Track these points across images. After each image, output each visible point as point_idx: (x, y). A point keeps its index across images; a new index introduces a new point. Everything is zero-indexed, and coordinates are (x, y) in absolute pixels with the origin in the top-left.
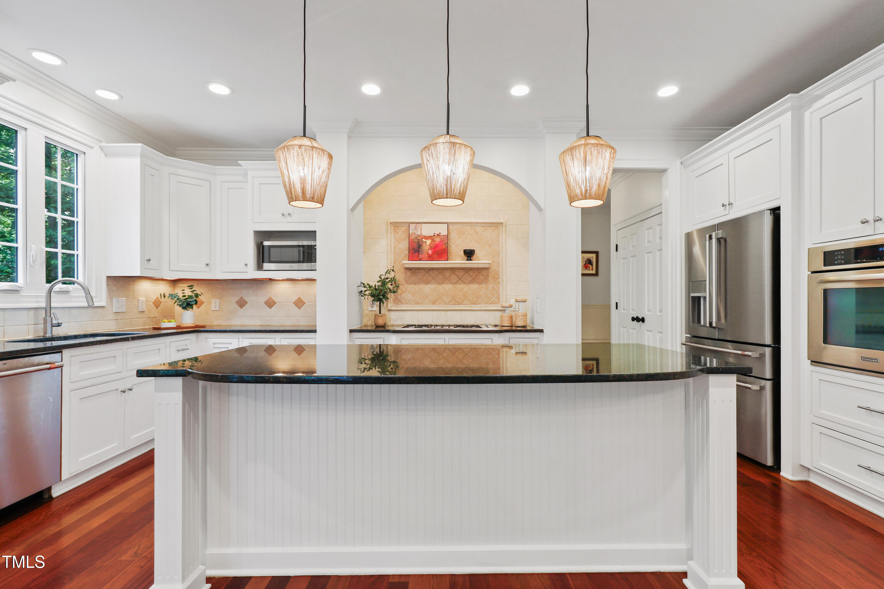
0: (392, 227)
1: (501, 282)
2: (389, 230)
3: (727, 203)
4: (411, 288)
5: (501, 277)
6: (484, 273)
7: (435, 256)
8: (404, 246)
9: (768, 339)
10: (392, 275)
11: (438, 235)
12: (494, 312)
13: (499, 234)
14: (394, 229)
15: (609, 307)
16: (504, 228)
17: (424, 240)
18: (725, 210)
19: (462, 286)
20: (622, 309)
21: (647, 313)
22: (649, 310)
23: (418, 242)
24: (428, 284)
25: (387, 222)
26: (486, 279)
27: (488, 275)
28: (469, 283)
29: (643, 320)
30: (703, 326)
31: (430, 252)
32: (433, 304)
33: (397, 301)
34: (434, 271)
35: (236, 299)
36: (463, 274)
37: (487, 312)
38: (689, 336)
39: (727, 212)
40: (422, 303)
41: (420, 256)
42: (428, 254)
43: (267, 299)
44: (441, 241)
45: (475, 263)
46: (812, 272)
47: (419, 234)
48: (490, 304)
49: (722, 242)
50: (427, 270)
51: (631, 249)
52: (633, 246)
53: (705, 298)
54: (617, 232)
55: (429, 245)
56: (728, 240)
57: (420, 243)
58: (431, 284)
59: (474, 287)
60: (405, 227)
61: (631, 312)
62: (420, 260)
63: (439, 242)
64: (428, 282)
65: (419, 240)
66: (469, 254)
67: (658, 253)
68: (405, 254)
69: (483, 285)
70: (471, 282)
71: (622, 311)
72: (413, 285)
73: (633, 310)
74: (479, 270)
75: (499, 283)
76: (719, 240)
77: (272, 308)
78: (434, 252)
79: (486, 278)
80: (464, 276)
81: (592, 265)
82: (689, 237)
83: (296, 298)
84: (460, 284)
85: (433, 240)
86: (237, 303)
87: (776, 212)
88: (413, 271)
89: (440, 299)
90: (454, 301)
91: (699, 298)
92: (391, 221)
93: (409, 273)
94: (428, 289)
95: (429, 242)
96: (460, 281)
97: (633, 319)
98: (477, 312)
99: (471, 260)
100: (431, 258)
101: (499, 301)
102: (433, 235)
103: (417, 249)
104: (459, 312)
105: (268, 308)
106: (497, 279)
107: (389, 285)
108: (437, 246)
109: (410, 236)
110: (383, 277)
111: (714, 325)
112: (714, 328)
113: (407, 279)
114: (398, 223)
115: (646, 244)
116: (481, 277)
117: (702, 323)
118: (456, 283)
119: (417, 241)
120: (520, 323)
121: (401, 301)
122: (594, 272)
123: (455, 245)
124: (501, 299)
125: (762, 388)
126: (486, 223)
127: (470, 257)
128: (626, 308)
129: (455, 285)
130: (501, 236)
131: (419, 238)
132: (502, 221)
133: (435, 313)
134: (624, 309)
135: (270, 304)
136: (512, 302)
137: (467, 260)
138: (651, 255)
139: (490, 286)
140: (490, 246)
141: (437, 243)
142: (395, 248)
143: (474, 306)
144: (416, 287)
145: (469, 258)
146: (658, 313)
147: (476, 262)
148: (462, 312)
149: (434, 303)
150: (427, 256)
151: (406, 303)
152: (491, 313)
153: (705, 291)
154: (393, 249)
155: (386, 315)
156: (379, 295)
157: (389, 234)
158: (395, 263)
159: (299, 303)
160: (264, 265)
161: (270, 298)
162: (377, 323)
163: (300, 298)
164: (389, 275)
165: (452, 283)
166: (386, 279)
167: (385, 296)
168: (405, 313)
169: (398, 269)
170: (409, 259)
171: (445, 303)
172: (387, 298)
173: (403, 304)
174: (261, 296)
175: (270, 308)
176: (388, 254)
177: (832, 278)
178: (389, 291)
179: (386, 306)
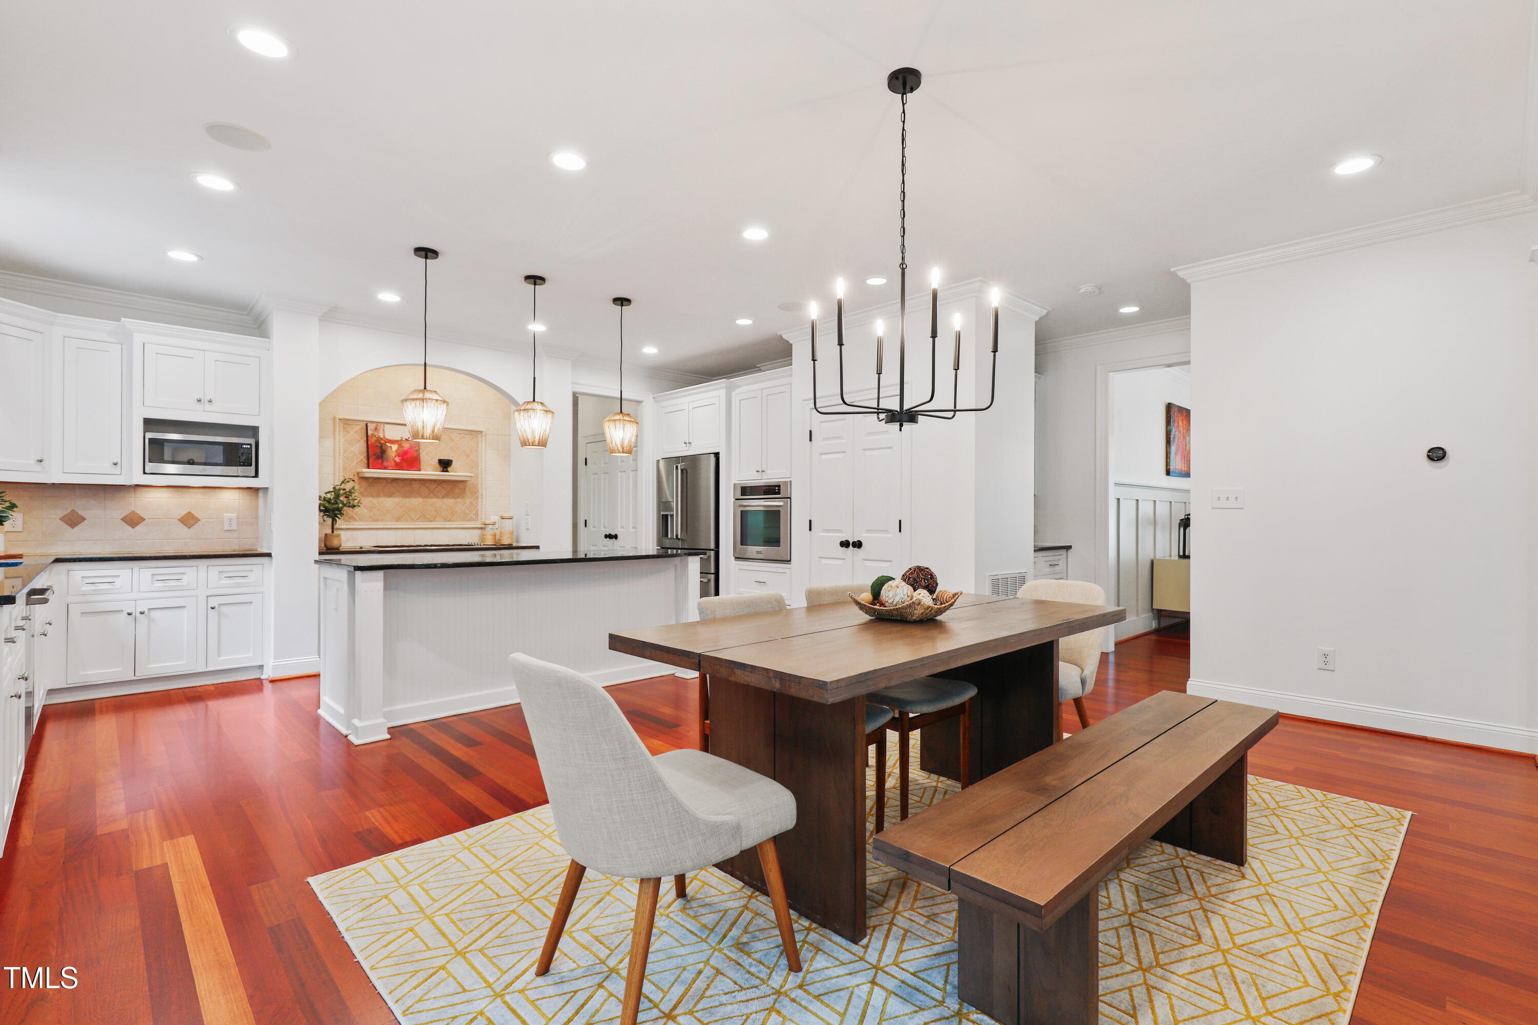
0: (342, 425)
1: (480, 497)
2: (338, 428)
3: (687, 442)
4: (366, 501)
5: (480, 491)
6: (461, 486)
7: (404, 464)
8: (359, 448)
9: (712, 546)
10: (348, 487)
11: (406, 439)
12: (471, 531)
13: (478, 443)
14: (344, 427)
16: (483, 437)
17: (388, 444)
18: (686, 446)
19: (434, 500)
20: (592, 527)
21: (620, 530)
22: (622, 527)
23: (381, 447)
24: (390, 496)
25: (335, 418)
26: (462, 494)
27: (465, 489)
28: (443, 497)
29: (616, 537)
30: (669, 539)
31: (397, 459)
32: (397, 521)
34: (399, 481)
35: (63, 511)
36: (435, 486)
37: (464, 531)
38: (659, 548)
39: (687, 449)
40: (382, 520)
41: (384, 464)
42: (395, 461)
43: (126, 512)
44: (411, 448)
45: (451, 474)
46: (736, 499)
47: (382, 437)
48: (467, 521)
49: (684, 471)
50: (389, 481)
51: (603, 465)
52: (605, 463)
53: (672, 516)
54: (586, 446)
55: (396, 451)
56: (688, 471)
57: (384, 447)
58: (395, 497)
59: (449, 501)
60: (360, 426)
61: (603, 529)
62: (385, 468)
63: (409, 449)
64: (390, 495)
65: (381, 444)
66: (445, 464)
67: (631, 474)
68: (359, 459)
69: (458, 500)
70: (446, 496)
71: (592, 529)
72: (371, 498)
73: (605, 527)
74: (455, 482)
75: (477, 498)
76: (682, 470)
77: (137, 528)
78: (403, 460)
79: (463, 491)
80: (437, 489)
82: (658, 461)
83: (183, 513)
84: (432, 498)
85: (400, 446)
86: (63, 519)
87: (717, 455)
88: (370, 480)
89: (406, 515)
90: (424, 517)
91: (667, 515)
92: (341, 417)
93: (365, 484)
94: (390, 503)
95: (395, 447)
96: (432, 495)
97: (606, 536)
98: (452, 531)
99: (447, 471)
100: (398, 466)
101: (477, 518)
102: (400, 439)
103: (380, 455)
104: (430, 531)
105: (128, 528)
106: (475, 492)
107: (343, 498)
108: (406, 453)
109: (369, 438)
110: (338, 488)
111: (679, 537)
112: (679, 539)
113: (362, 490)
114: (350, 420)
115: (619, 463)
116: (457, 491)
117: (669, 536)
118: (426, 497)
119: (380, 445)
120: (506, 541)
121: (353, 517)
123: (425, 452)
124: (479, 516)
125: (709, 580)
126: (463, 430)
127: (447, 468)
128: (596, 526)
129: (426, 499)
130: (480, 445)
131: (382, 442)
132: (481, 429)
133: (400, 532)
134: (594, 527)
135: (133, 521)
136: (494, 518)
137: (443, 471)
138: (624, 474)
139: (468, 501)
140: (468, 456)
141: (406, 449)
142: (345, 451)
143: (449, 523)
144: (375, 501)
145: (445, 469)
146: (632, 530)
147: (453, 474)
148: (434, 531)
149: (398, 519)
150: (393, 464)
151: (361, 520)
152: (467, 531)
153: (673, 511)
154: (342, 452)
155: (338, 536)
156: (334, 510)
157: (337, 432)
158: (344, 469)
159: (189, 520)
160: (150, 467)
161: (133, 513)
162: (329, 544)
163: (190, 513)
164: (342, 486)
165: (422, 497)
166: (340, 490)
167: (340, 510)
168: (359, 532)
169: (356, 479)
170: (366, 465)
171: (412, 520)
172: (342, 514)
173: (356, 520)
174: (117, 510)
175: (133, 527)
176: (335, 458)
177: (745, 504)
178: (344, 505)
179: (340, 523)
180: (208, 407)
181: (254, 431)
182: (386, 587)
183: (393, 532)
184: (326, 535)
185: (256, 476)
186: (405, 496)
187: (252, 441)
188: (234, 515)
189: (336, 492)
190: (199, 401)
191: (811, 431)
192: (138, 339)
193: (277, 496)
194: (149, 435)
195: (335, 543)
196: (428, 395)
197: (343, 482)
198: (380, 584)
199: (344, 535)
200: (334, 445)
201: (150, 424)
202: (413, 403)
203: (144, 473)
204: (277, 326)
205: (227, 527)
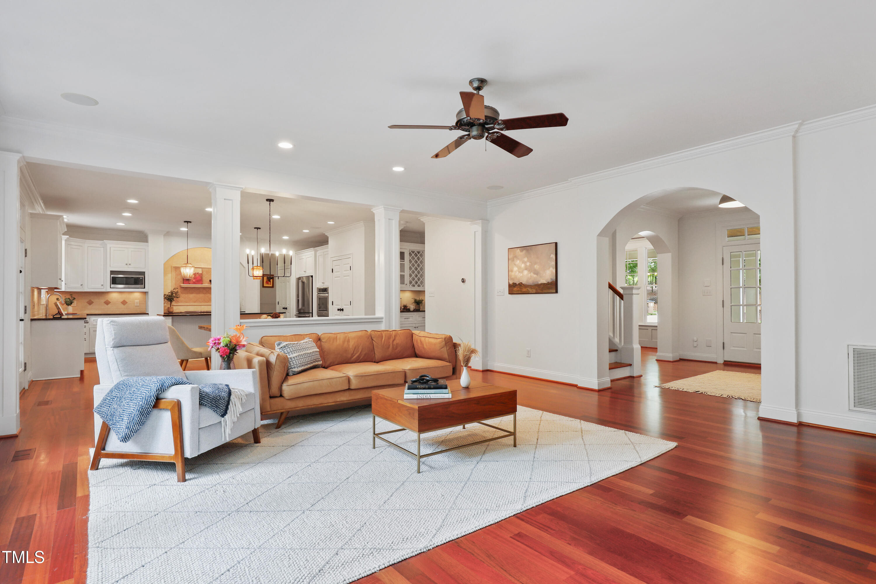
2: (173, 270)
3: (305, 271)
4: (183, 296)
7: (197, 282)
8: (180, 277)
10: (176, 291)
11: (197, 273)
14: (175, 270)
15: (275, 303)
18: (305, 273)
21: (288, 305)
25: (172, 267)
29: (286, 308)
31: (194, 280)
33: (178, 302)
34: (195, 288)
35: (87, 300)
36: (208, 290)
40: (189, 302)
41: (189, 282)
42: (192, 281)
43: (105, 300)
46: (318, 293)
49: (303, 283)
50: (191, 288)
55: (193, 277)
61: (283, 305)
62: (189, 284)
63: (199, 276)
64: (192, 293)
68: (180, 281)
71: (280, 305)
72: (185, 295)
77: (109, 305)
78: (196, 280)
81: (270, 282)
82: (297, 278)
83: (122, 300)
84: (207, 294)
85: (195, 275)
86: (87, 302)
87: (312, 277)
88: (184, 288)
89: (198, 300)
91: (299, 300)
92: (174, 266)
93: (182, 290)
94: (191, 296)
100: (194, 283)
105: (106, 305)
107: (174, 295)
113: (181, 292)
114: (177, 267)
117: (299, 308)
118: (205, 294)
122: (271, 285)
123: (206, 277)
133: (195, 306)
135: (107, 303)
141: (197, 277)
142: (175, 278)
148: (208, 306)
149: (195, 302)
151: (181, 302)
153: (300, 298)
154: (174, 278)
155: (172, 308)
156: (170, 299)
157: (173, 272)
158: (175, 284)
159: (124, 303)
160: (112, 286)
161: (107, 300)
162: (169, 311)
163: (124, 300)
164: (174, 290)
165: (204, 294)
166: (173, 292)
167: (173, 299)
168: (181, 307)
169: (179, 288)
170: (183, 283)
171: (200, 302)
172: (174, 300)
173: (179, 302)
174: (102, 300)
175: (107, 305)
176: (172, 281)
177: (321, 295)
178: (174, 297)
179: (173, 303)
180: (129, 266)
181: (143, 273)
182: (173, 322)
183: (193, 306)
184: (168, 307)
185: (144, 288)
186: (197, 294)
187: (143, 276)
188: (138, 301)
189: (172, 293)
190: (127, 264)
191: (332, 269)
192: (108, 246)
193: (150, 295)
194: (112, 276)
195: (171, 310)
196: (188, 265)
197: (174, 289)
198: (171, 320)
199: (175, 308)
200: (172, 276)
201: (112, 272)
202: (183, 268)
203: (111, 288)
204: (150, 238)
205: (136, 305)
